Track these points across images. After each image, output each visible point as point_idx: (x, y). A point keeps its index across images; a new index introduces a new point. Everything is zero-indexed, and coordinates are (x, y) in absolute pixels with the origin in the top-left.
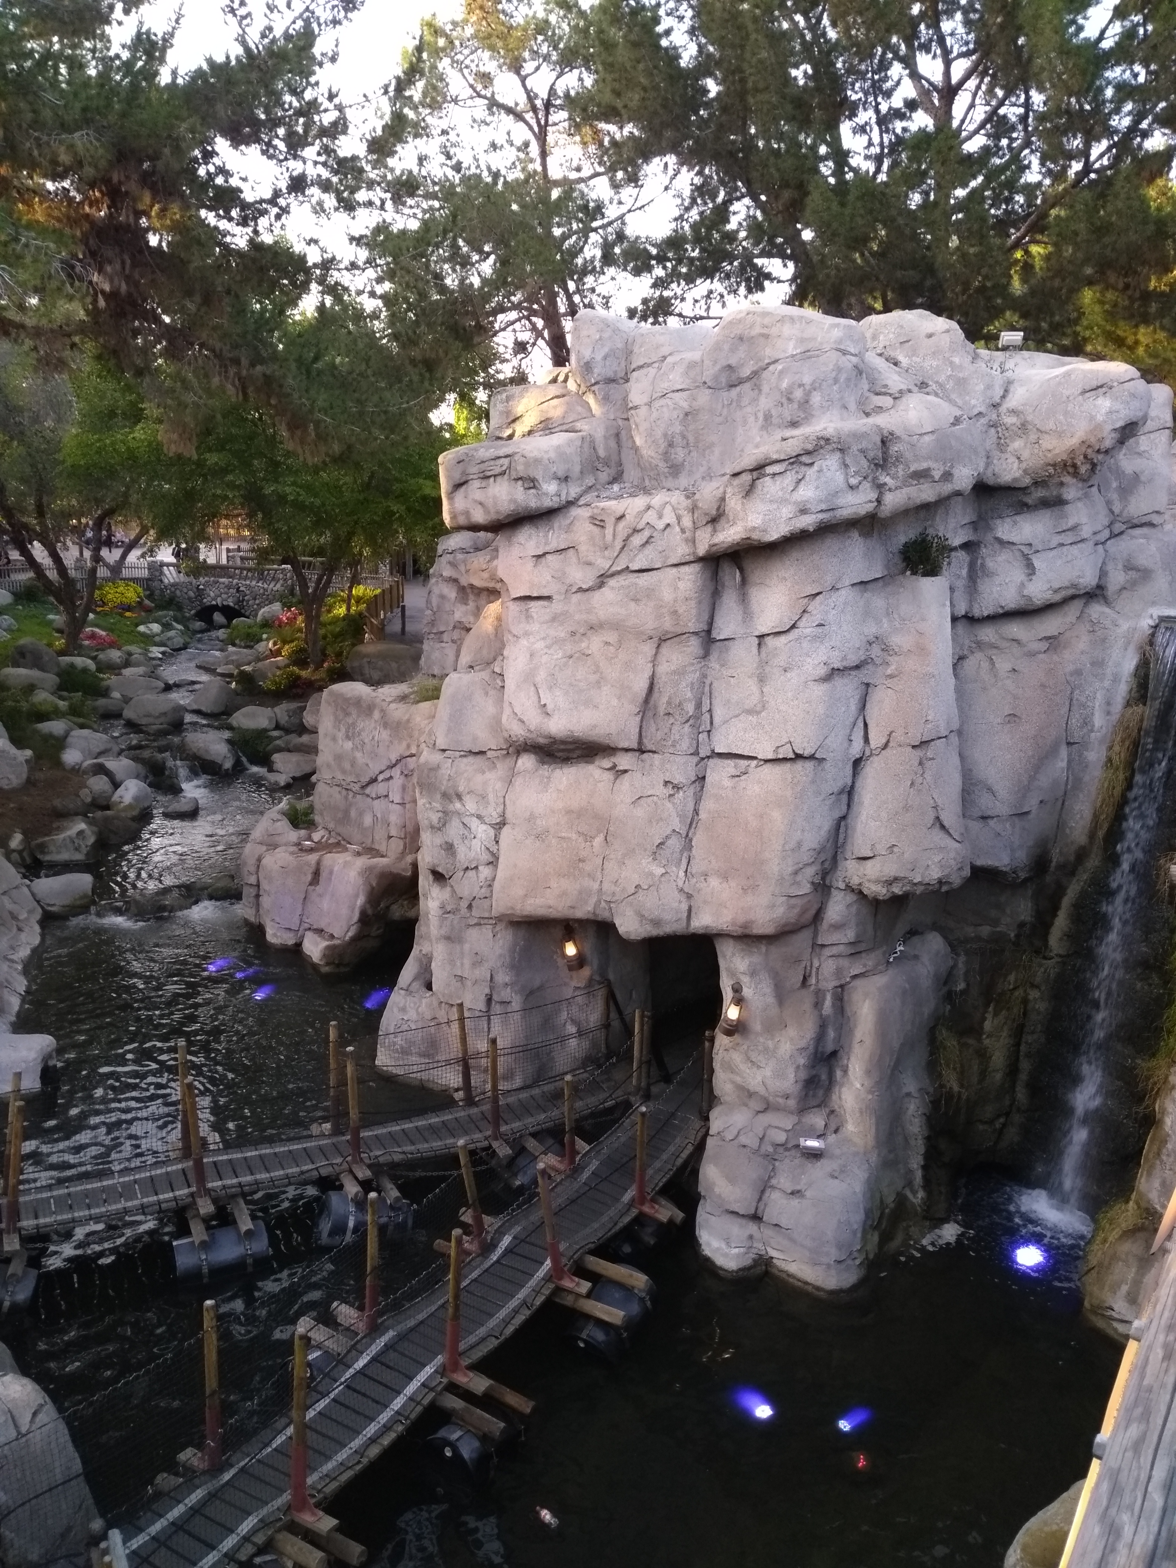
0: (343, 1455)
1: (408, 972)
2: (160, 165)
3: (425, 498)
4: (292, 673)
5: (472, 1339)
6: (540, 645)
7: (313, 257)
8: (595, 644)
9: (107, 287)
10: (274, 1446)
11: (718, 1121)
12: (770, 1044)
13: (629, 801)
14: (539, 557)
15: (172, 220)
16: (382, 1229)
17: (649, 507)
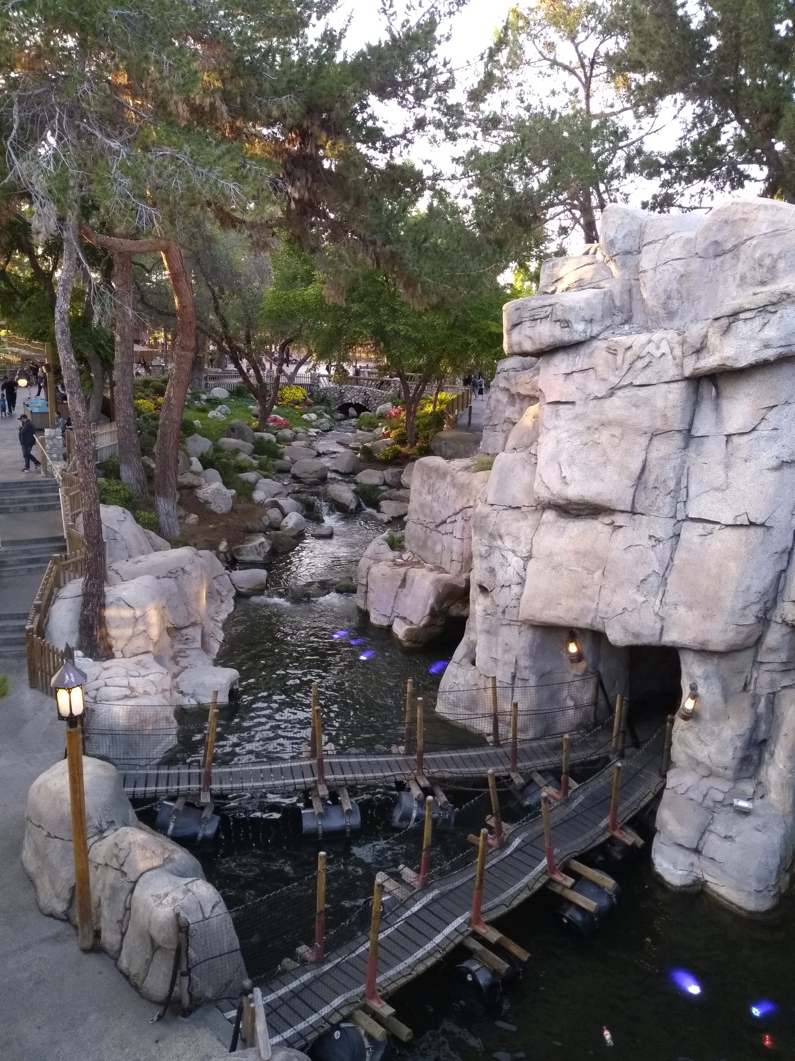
0: (400, 967)
1: (460, 651)
2: (333, 115)
3: (491, 334)
4: (396, 449)
5: (489, 905)
6: (565, 435)
7: (427, 172)
8: (604, 436)
9: (297, 196)
10: (357, 953)
11: (672, 779)
12: (716, 729)
13: (622, 548)
14: (568, 374)
15: (339, 151)
16: (434, 821)
17: (650, 341)
